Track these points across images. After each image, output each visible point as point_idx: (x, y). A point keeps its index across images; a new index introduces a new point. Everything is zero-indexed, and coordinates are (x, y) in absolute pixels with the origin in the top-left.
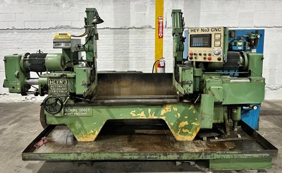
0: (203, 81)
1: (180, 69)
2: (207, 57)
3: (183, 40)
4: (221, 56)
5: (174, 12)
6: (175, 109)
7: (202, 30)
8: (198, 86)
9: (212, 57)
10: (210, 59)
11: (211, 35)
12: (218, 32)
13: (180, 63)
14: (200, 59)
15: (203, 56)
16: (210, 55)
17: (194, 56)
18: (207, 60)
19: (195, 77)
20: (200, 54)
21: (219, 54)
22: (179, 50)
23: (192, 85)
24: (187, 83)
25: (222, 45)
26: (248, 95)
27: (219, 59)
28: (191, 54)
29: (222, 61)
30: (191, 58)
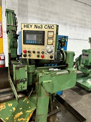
0: (36, 75)
1: (14, 66)
2: (41, 54)
3: (16, 37)
4: (53, 54)
5: (7, 12)
6: (10, 105)
7: (36, 26)
8: (31, 81)
9: (45, 55)
10: (43, 57)
11: (44, 32)
12: (51, 30)
13: (15, 59)
14: (34, 57)
15: (37, 54)
16: (43, 53)
17: (28, 54)
18: (40, 58)
19: (28, 73)
20: (34, 52)
21: (51, 52)
22: (13, 46)
23: (26, 82)
24: (21, 81)
25: (54, 44)
26: (67, 83)
27: (51, 57)
28: (25, 52)
29: (53, 59)
30: (25, 56)
